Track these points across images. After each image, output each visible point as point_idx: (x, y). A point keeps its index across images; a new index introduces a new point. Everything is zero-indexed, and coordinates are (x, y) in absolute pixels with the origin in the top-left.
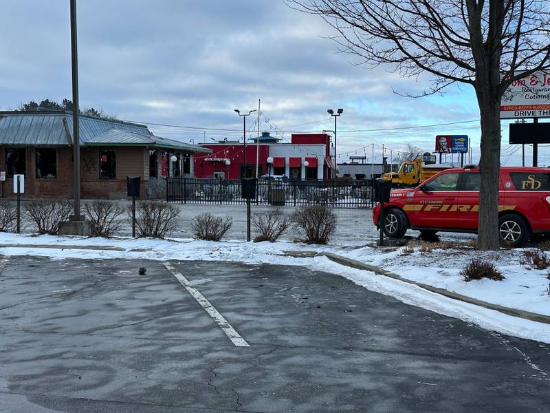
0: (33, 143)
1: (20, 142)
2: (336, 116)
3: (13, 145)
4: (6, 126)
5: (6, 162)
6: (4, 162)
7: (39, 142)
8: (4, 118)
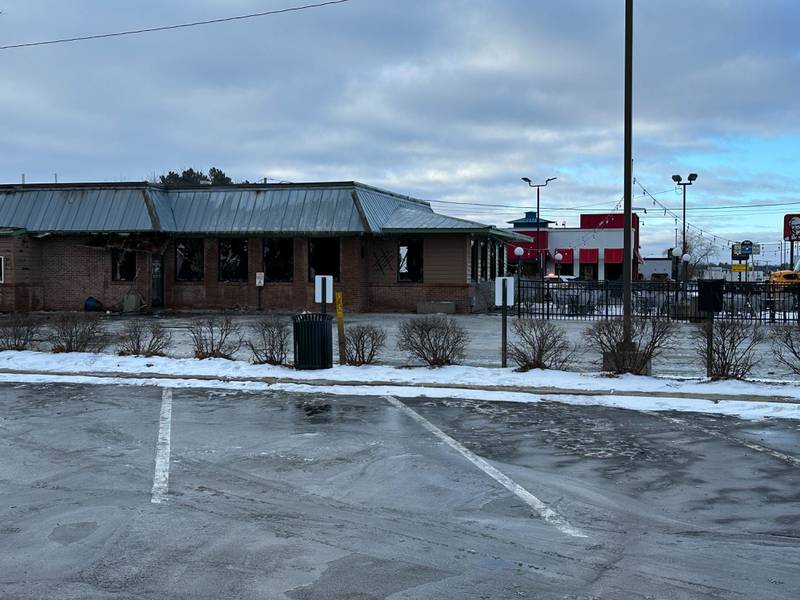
0: (311, 229)
1: (292, 229)
2: (685, 184)
3: (281, 232)
4: (267, 204)
5: (264, 259)
6: (261, 260)
7: (319, 228)
8: (262, 194)
